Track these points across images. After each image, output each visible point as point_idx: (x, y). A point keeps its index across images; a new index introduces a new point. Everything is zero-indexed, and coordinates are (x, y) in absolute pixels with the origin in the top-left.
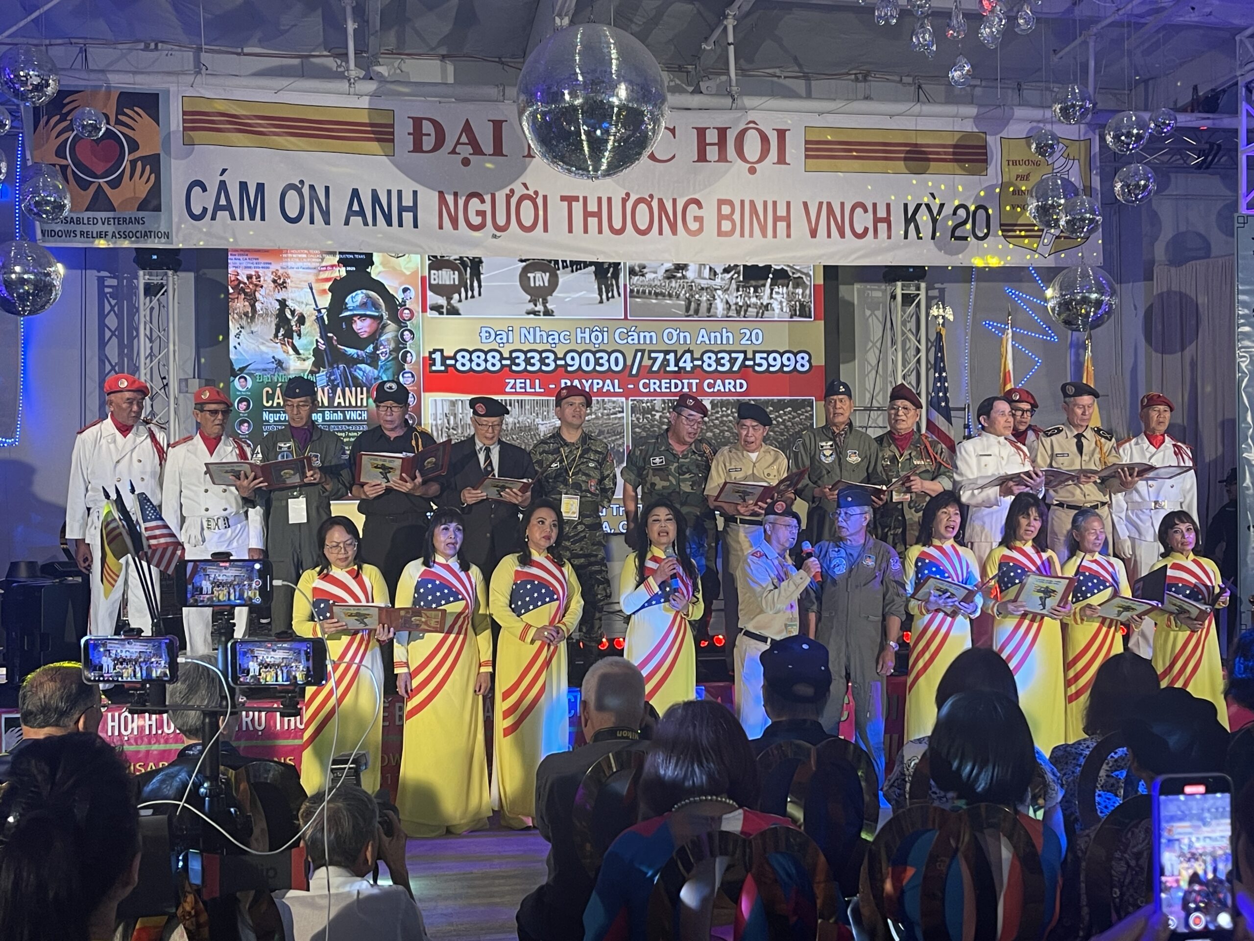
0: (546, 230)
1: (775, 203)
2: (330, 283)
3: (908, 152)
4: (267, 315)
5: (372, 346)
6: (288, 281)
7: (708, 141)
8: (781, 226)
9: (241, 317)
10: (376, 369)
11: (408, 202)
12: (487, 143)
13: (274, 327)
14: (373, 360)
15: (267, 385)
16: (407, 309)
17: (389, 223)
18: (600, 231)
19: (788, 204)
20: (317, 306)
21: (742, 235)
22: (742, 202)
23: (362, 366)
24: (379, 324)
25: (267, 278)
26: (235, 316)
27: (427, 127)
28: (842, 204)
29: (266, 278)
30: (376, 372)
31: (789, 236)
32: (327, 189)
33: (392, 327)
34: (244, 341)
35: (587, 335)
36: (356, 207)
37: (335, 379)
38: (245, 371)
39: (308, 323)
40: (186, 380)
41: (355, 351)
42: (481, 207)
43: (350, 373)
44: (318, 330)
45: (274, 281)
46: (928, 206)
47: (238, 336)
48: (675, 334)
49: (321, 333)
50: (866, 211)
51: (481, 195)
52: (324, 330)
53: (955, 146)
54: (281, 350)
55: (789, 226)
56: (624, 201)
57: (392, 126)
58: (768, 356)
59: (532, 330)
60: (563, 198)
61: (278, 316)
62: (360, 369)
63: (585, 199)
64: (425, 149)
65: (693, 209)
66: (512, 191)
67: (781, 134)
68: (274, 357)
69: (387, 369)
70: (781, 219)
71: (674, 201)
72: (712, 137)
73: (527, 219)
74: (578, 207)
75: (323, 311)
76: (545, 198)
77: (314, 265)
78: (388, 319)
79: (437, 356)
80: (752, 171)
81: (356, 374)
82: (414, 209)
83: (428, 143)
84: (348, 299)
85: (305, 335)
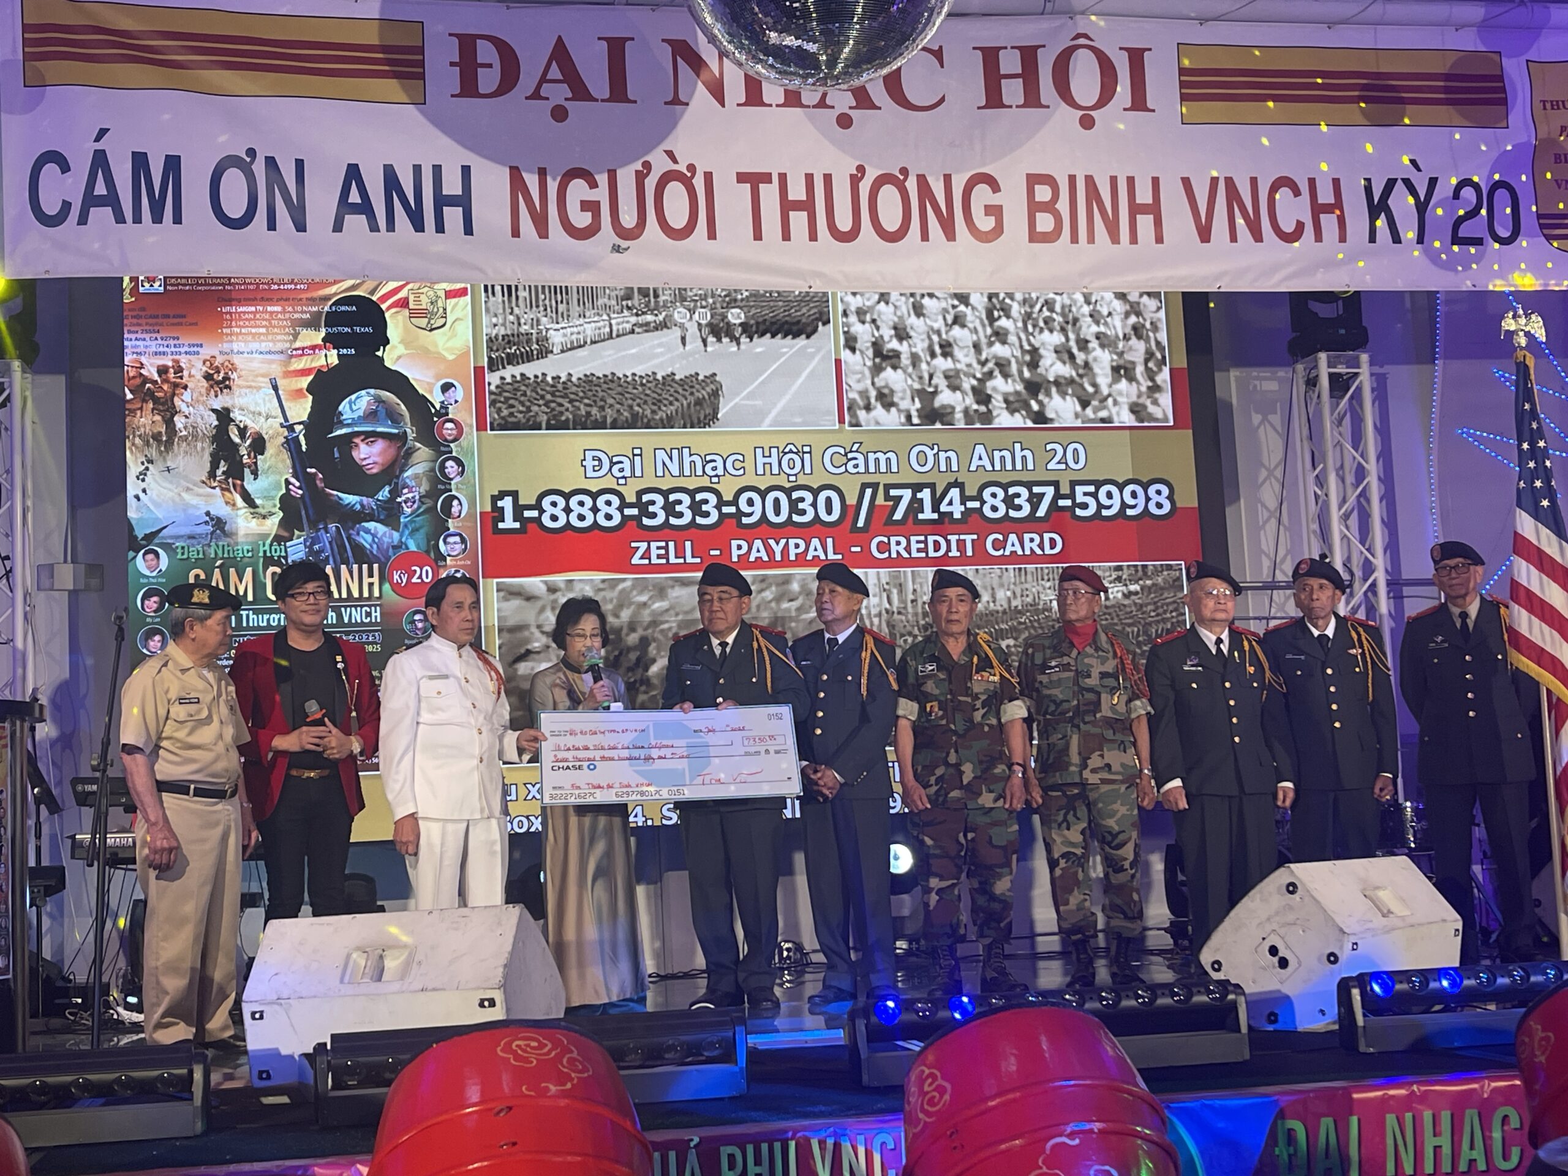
0: (712, 235)
1: (1131, 181)
2: (311, 378)
3: (1364, 87)
4: (195, 437)
5: (387, 488)
6: (234, 376)
7: (1002, 72)
8: (1145, 222)
9: (148, 444)
10: (398, 531)
11: (452, 186)
12: (598, 82)
13: (207, 458)
14: (390, 514)
15: (198, 563)
16: (451, 421)
17: (419, 227)
18: (813, 237)
19: (1156, 181)
20: (286, 420)
21: (1074, 239)
22: (1072, 179)
23: (371, 525)
24: (400, 449)
25: (195, 370)
26: (137, 441)
27: (486, 52)
28: (1254, 181)
29: (193, 372)
30: (396, 535)
31: (1159, 239)
32: (300, 164)
33: (423, 453)
34: (153, 485)
35: (774, 460)
36: (354, 197)
37: (321, 551)
38: (156, 541)
39: (270, 450)
40: (52, 566)
41: (356, 498)
42: (591, 195)
43: (349, 538)
44: (289, 462)
45: (208, 377)
46: (1407, 182)
47: (142, 476)
48: (930, 454)
49: (294, 467)
50: (1297, 193)
51: (592, 175)
52: (300, 461)
53: (1447, 77)
54: (220, 501)
55: (1158, 223)
56: (855, 181)
57: (421, 50)
58: (1097, 490)
59: (675, 452)
60: (742, 178)
61: (215, 439)
62: (368, 531)
63: (783, 177)
64: (481, 91)
65: (982, 195)
66: (647, 165)
67: (1136, 57)
68: (208, 514)
69: (415, 531)
70: (1144, 209)
71: (948, 179)
72: (1010, 63)
73: (678, 217)
74: (769, 194)
75: (298, 428)
76: (708, 176)
77: (280, 346)
78: (415, 439)
79: (507, 503)
80: (1087, 123)
81: (357, 538)
82: (464, 201)
83: (488, 80)
84: (344, 406)
85: (266, 472)
